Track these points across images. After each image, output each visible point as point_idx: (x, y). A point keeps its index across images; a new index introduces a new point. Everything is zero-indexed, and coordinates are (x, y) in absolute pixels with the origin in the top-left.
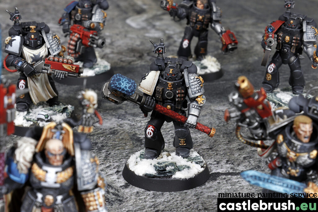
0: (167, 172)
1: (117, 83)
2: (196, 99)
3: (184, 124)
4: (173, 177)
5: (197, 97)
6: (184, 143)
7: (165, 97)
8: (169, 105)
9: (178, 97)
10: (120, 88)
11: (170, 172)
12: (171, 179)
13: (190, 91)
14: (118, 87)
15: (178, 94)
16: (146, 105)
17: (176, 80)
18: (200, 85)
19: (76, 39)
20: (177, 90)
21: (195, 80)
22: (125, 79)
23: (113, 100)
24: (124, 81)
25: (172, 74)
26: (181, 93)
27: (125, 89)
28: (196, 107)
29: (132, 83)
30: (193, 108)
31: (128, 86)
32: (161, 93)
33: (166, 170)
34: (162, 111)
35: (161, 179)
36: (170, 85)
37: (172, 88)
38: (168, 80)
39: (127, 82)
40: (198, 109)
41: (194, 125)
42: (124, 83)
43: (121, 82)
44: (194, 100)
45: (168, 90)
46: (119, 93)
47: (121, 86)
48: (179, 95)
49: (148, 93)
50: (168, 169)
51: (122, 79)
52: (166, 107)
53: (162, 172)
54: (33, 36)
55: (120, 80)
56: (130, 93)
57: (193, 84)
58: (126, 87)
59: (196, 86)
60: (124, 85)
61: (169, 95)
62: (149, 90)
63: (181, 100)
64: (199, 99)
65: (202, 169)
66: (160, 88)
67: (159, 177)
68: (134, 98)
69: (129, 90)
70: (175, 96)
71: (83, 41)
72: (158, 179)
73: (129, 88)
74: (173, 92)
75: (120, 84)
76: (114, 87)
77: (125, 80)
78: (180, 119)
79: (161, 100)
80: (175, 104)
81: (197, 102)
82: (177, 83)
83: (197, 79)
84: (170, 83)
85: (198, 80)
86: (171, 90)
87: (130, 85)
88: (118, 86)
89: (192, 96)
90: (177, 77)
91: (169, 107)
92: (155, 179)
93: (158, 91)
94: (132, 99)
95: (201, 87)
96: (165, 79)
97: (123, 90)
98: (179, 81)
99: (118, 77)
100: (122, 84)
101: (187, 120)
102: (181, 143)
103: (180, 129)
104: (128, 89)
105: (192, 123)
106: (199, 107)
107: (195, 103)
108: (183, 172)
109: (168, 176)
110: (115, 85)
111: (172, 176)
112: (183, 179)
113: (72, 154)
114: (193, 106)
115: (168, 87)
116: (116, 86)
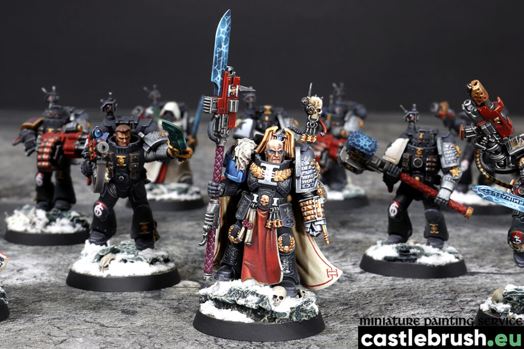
0: (411, 255)
1: (356, 140)
2: (451, 171)
3: (434, 199)
4: (418, 261)
5: (452, 168)
6: (436, 231)
7: (413, 166)
8: (417, 176)
9: (428, 166)
10: (359, 146)
11: (414, 254)
12: (415, 263)
13: (443, 160)
14: (356, 145)
15: (428, 162)
16: (389, 172)
17: (427, 146)
18: (456, 154)
19: (321, 149)
20: (427, 157)
21: (450, 148)
22: (365, 136)
23: (351, 167)
24: (363, 138)
25: (422, 139)
26: (432, 162)
27: (365, 147)
28: (449, 179)
29: (373, 142)
30: (446, 181)
31: (368, 144)
32: (408, 161)
33: (409, 252)
34: (408, 181)
35: (403, 263)
36: (419, 152)
37: (421, 155)
38: (418, 146)
39: (367, 140)
40: (452, 182)
41: (446, 201)
42: (364, 141)
43: (360, 139)
44: (447, 171)
45: (417, 157)
46: (357, 152)
47: (360, 143)
48: (430, 164)
49: (393, 161)
50: (412, 251)
51: (361, 135)
52: (414, 178)
53: (404, 254)
54: (267, 118)
55: (359, 136)
56: (370, 152)
57: (448, 152)
58: (365, 145)
59: (451, 155)
60: (364, 143)
61: (417, 163)
62: (395, 158)
63: (431, 170)
64: (453, 171)
65: (457, 260)
66: (408, 155)
67: (401, 260)
68: (375, 163)
69: (369, 149)
70: (424, 165)
71: (332, 152)
72: (400, 263)
73: (370, 146)
74: (422, 160)
75: (359, 141)
76: (351, 144)
77: (365, 138)
78: (430, 193)
79: (408, 169)
80: (424, 176)
81: (451, 174)
82: (427, 149)
83: (452, 147)
84: (419, 149)
85: (453, 149)
86: (420, 158)
87: (371, 143)
88: (357, 143)
89: (445, 166)
90: (428, 143)
91: (417, 178)
92: (397, 262)
93: (405, 159)
94: (373, 163)
95: (457, 157)
96: (415, 145)
97: (362, 148)
98: (430, 148)
99: (357, 134)
100: (362, 141)
101: (437, 194)
102: (432, 231)
103: (431, 208)
104: (367, 147)
105: (443, 198)
106: (454, 180)
107: (448, 176)
108: (431, 257)
109: (411, 259)
110: (353, 141)
111: (416, 259)
112: (430, 266)
113: (293, 156)
114: (447, 179)
115: (417, 154)
116: (354, 143)
